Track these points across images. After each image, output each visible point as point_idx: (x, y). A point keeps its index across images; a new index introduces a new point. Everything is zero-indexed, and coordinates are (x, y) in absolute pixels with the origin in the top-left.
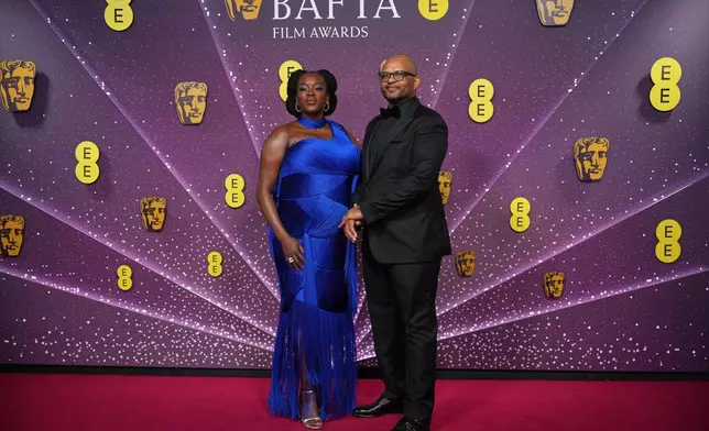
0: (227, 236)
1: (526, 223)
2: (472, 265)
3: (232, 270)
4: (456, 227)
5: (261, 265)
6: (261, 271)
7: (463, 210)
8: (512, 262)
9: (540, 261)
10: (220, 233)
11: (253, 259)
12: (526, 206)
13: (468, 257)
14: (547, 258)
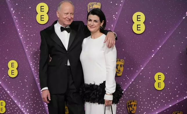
0: (8, 92)
1: (163, 86)
2: (135, 108)
3: (11, 110)
4: (126, 88)
5: (26, 107)
6: (26, 110)
7: (130, 79)
8: (156, 106)
9: (170, 106)
10: (5, 91)
11: (22, 105)
12: (163, 77)
13: (132, 103)
14: (174, 104)
